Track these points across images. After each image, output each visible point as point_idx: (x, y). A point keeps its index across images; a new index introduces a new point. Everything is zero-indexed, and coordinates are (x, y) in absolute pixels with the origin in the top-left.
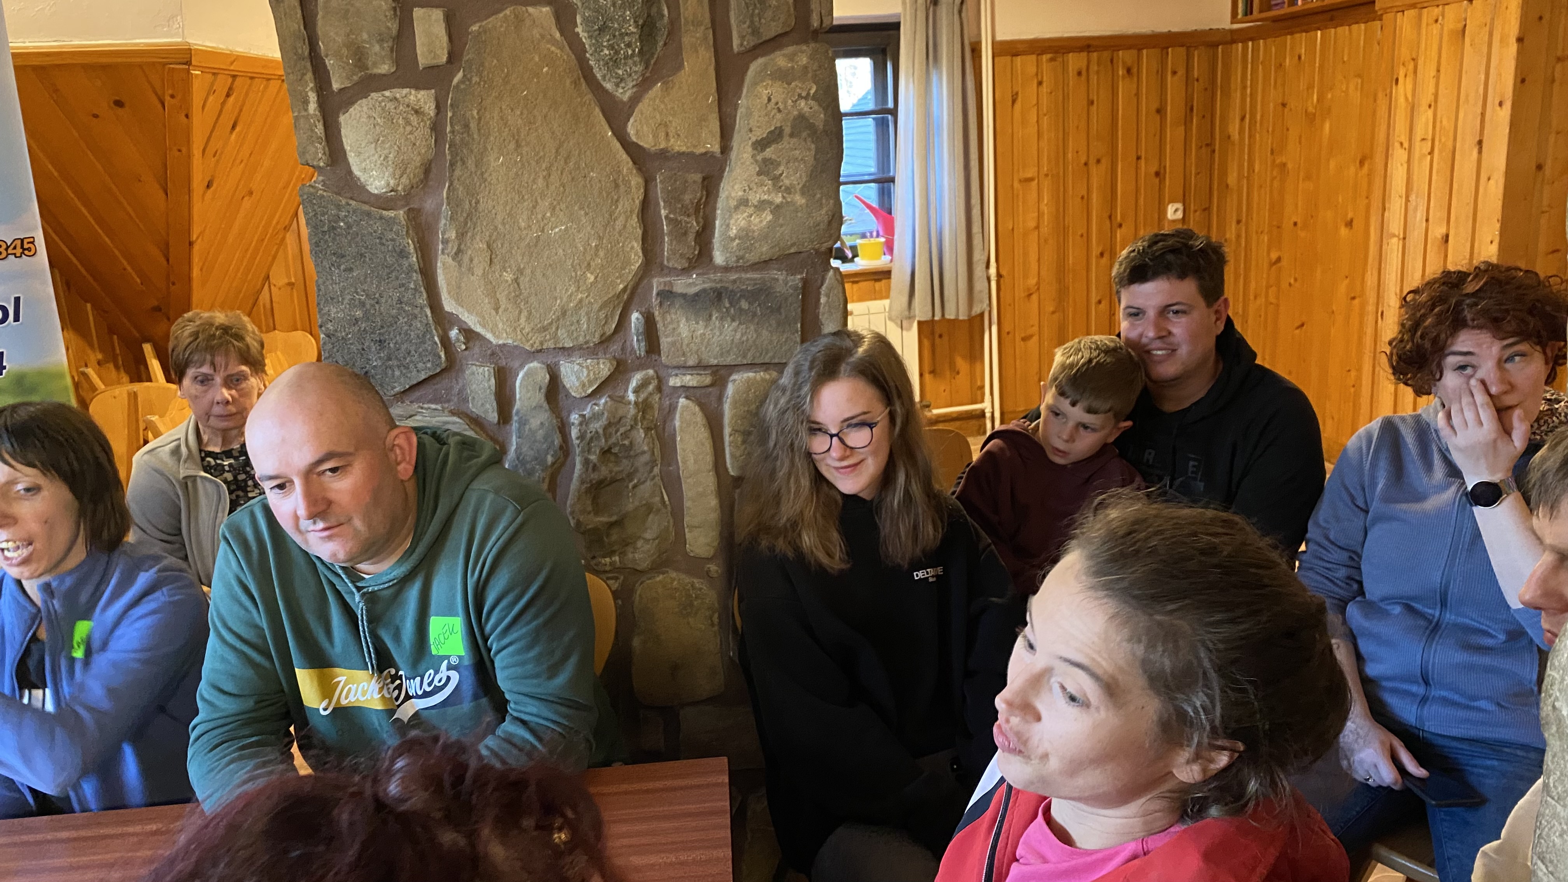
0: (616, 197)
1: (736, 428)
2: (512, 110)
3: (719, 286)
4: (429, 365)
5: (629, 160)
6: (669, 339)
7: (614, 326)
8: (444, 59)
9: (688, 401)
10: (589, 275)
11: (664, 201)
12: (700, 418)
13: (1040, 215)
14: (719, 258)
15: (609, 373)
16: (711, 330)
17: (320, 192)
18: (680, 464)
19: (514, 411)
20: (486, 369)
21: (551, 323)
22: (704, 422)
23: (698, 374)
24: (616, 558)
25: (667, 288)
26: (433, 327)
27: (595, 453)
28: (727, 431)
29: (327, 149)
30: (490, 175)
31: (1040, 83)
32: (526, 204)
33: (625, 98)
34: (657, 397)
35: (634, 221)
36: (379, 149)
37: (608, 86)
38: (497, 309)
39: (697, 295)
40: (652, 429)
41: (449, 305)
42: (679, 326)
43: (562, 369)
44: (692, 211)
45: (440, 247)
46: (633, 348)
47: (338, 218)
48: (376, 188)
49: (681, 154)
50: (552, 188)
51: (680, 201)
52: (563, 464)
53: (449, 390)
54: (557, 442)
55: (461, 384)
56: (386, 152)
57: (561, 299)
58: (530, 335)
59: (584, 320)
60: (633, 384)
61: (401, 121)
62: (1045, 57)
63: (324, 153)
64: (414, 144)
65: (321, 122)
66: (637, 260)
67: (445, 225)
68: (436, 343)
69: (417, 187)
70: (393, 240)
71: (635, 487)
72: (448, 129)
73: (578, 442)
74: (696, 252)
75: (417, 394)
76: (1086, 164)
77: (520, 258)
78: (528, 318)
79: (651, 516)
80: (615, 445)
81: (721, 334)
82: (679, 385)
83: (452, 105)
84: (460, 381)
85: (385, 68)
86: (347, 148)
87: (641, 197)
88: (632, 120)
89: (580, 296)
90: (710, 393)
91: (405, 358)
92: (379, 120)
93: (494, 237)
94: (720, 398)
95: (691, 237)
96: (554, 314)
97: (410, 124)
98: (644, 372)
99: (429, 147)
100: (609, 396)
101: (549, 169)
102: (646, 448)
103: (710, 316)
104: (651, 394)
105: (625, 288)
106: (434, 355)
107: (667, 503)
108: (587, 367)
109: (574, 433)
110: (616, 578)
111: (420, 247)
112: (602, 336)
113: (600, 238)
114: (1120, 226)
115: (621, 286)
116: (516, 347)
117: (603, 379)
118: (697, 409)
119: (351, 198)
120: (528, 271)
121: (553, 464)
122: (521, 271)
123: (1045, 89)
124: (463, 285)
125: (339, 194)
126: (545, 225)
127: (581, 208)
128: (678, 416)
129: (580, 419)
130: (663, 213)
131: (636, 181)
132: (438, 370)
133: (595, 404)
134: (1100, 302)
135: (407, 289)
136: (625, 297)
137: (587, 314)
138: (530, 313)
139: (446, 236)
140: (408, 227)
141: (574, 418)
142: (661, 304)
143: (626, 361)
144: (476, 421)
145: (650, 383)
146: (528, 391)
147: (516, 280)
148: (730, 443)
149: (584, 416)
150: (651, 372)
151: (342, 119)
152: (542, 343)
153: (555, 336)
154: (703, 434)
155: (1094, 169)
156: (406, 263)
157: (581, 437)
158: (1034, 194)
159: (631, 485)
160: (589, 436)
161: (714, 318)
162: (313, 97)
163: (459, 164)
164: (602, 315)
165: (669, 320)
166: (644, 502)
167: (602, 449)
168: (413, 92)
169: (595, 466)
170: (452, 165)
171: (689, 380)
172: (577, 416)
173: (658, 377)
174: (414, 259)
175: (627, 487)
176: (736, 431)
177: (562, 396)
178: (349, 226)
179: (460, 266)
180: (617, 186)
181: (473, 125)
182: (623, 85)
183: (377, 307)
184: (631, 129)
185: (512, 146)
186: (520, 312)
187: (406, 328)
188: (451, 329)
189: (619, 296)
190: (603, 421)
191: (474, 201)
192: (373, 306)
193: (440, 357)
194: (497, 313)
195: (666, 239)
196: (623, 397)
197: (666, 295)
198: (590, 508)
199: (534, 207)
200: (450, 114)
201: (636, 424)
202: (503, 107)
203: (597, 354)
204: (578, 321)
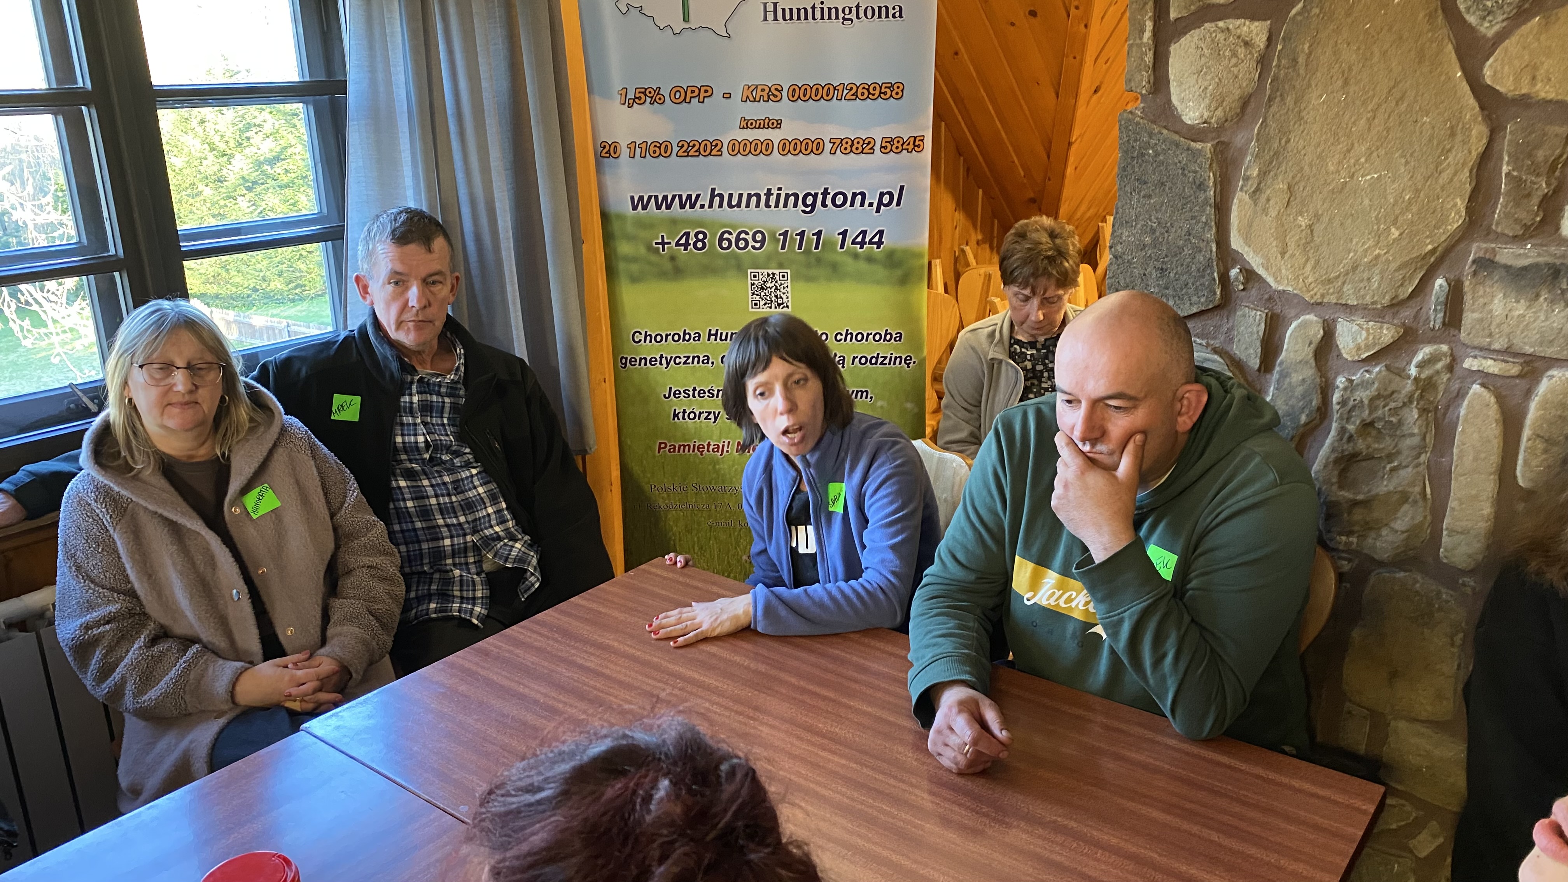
0: (1448, 147)
1: (1538, 432)
2: (1348, 44)
3: (1558, 262)
4: (1203, 300)
5: (1476, 105)
6: (1476, 315)
7: (1410, 290)
9: (1483, 389)
10: (1393, 230)
11: (1509, 156)
12: (1493, 411)
15: (1392, 341)
16: (1535, 313)
17: (1137, 119)
18: (1455, 458)
19: (1278, 361)
20: (1259, 313)
21: (1339, 276)
22: (1498, 416)
23: (1503, 361)
24: (1353, 539)
25: (1487, 256)
26: (1215, 263)
27: (1354, 423)
28: (1526, 433)
29: (1152, 77)
30: (1308, 113)
32: (1341, 146)
33: (1490, 33)
34: (1445, 377)
35: (1465, 175)
36: (1200, 80)
37: (1472, 19)
38: (1283, 254)
39: (1525, 269)
40: (1429, 411)
41: (1236, 242)
42: (1492, 301)
43: (1339, 327)
44: (1544, 169)
45: (1241, 183)
46: (1428, 318)
47: (1148, 145)
48: (1190, 119)
49: (1547, 102)
50: (1374, 132)
51: (1530, 155)
52: (1316, 427)
53: (1217, 328)
54: (1315, 402)
55: (1230, 324)
56: (1206, 83)
57: (1356, 252)
58: (1313, 285)
59: (1376, 279)
60: (1419, 357)
61: (1227, 53)
63: (1149, 82)
64: (1236, 77)
65: (1152, 52)
66: (1456, 219)
67: (1250, 161)
68: (1214, 279)
69: (1231, 121)
70: (1195, 172)
71: (1393, 470)
72: (1274, 64)
73: (1338, 407)
74: (1538, 219)
77: (1320, 203)
78: (1314, 268)
79: (1406, 507)
80: (1380, 419)
81: (1547, 319)
82: (1475, 368)
83: (1284, 38)
84: (1231, 321)
86: (1171, 77)
87: (1481, 149)
88: (1491, 60)
89: (1377, 251)
90: (1517, 385)
91: (1181, 289)
92: (1206, 51)
93: (1297, 179)
94: (1528, 393)
95: (1535, 201)
96: (1343, 268)
97: (1237, 56)
98: (1435, 347)
99: (1251, 80)
100: (1386, 366)
101: (1375, 111)
102: (1416, 431)
103: (1538, 296)
104: (1438, 372)
105: (1434, 251)
106: (1211, 291)
107: (1429, 496)
108: (1368, 330)
109: (1336, 397)
110: (1350, 560)
111: (1221, 181)
112: (1393, 299)
113: (1417, 191)
115: (1430, 247)
116: (1296, 295)
117: (1383, 346)
118: (1493, 400)
119: (1165, 127)
120: (1326, 219)
121: (1306, 424)
122: (1317, 217)
124: (1255, 224)
125: (1154, 122)
126: (1356, 171)
127: (1403, 156)
128: (1466, 403)
129: (1346, 383)
130: (1505, 169)
131: (1479, 130)
132: (1210, 307)
133: (1367, 371)
135: (1198, 222)
136: (1432, 260)
137: (1382, 272)
138: (1317, 262)
139: (1249, 173)
140: (1212, 160)
141: (1341, 381)
142: (1475, 273)
143: (1417, 331)
144: (1236, 364)
145: (1440, 360)
146: (1297, 343)
147: (1310, 227)
148: (1527, 448)
149: (1351, 381)
150: (1445, 348)
151: (1173, 48)
152: (1323, 296)
153: (1340, 292)
154: (1493, 430)
156: (1202, 196)
157: (1343, 403)
159: (1388, 467)
160: (1351, 403)
161: (1542, 299)
162: (1149, 26)
163: (1278, 99)
164: (1399, 276)
165: (1481, 293)
166: (1400, 489)
167: (1363, 420)
168: (1247, 23)
169: (1351, 438)
170: (1270, 99)
171: (1491, 366)
172: (1344, 379)
173: (1452, 355)
174: (1212, 193)
175: (1384, 467)
176: (1538, 436)
177: (1334, 354)
178: (1157, 154)
179: (1256, 205)
180: (1453, 134)
181: (1301, 60)
182: (1490, 18)
183: (1166, 235)
184: (1488, 71)
185: (1340, 83)
186: (1307, 260)
187: (1189, 260)
188: (1233, 267)
189: (1424, 257)
190: (1372, 391)
191: (1283, 141)
192: (1163, 234)
193: (1215, 294)
194: (1283, 257)
195: (1501, 200)
196: (1404, 370)
197: (1485, 264)
198: (1334, 480)
199: (1349, 151)
200: (1279, 47)
201: (1411, 402)
202: (1339, 42)
203: (1384, 317)
204: (1369, 279)
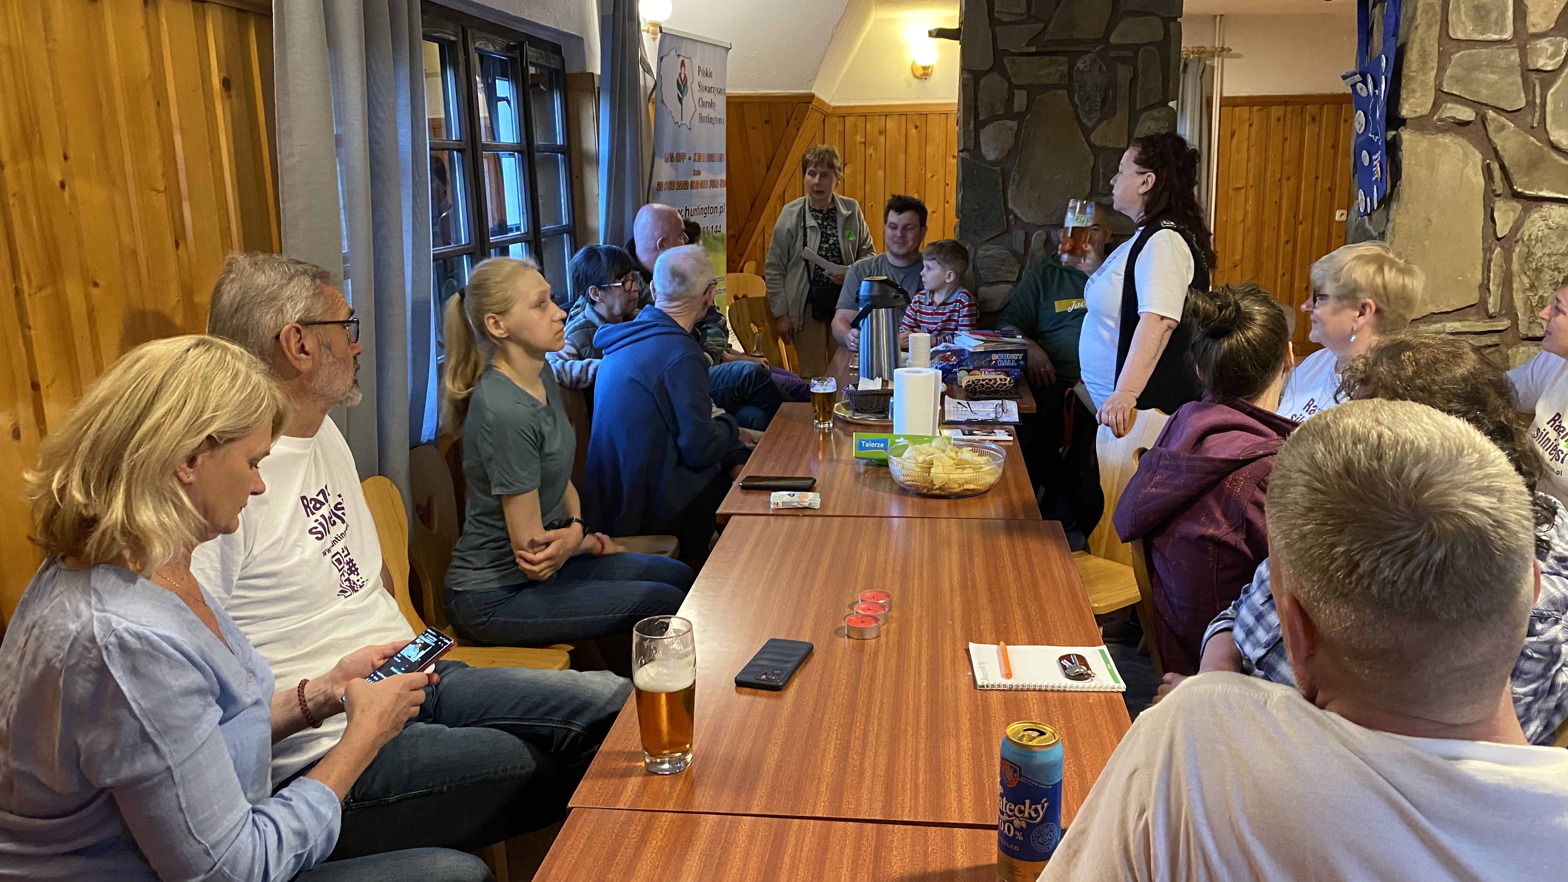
0: (1082, 165)
2: (1047, 129)
4: (1000, 229)
5: (1090, 150)
8: (1024, 109)
10: (1068, 195)
11: (1102, 167)
13: (1246, 213)
17: (969, 159)
19: (1030, 250)
20: (1022, 231)
21: (1050, 214)
25: (1098, 202)
26: (1003, 214)
29: (975, 142)
30: (1035, 154)
31: (1251, 125)
32: (1048, 165)
33: (1090, 126)
35: (1089, 174)
36: (992, 144)
37: (1084, 121)
41: (1010, 206)
45: (1011, 181)
47: (974, 170)
48: (990, 158)
49: (1111, 148)
50: (1059, 160)
51: (1108, 166)
53: (1006, 240)
55: (1011, 238)
56: (995, 144)
57: (1056, 204)
58: (1041, 219)
61: (1004, 133)
62: (1255, 108)
63: (973, 144)
64: (1008, 142)
65: (974, 133)
66: (1088, 190)
67: (1015, 174)
68: (1003, 221)
69: (1006, 158)
70: (994, 179)
72: (1022, 136)
75: (992, 241)
76: (1280, 180)
77: (1042, 187)
78: (1042, 212)
83: (1024, 127)
84: (1011, 236)
85: (1001, 112)
86: (982, 142)
87: (1092, 165)
88: (1093, 134)
89: (1064, 203)
92: (995, 132)
93: (1033, 179)
96: (1052, 210)
97: (1007, 134)
99: (1012, 143)
101: (1058, 153)
106: (1003, 225)
111: (1003, 182)
113: (1074, 181)
114: (1301, 223)
116: (1034, 224)
119: (980, 162)
120: (1044, 193)
122: (1041, 193)
123: (1254, 129)
124: (1018, 198)
125: (976, 160)
126: (1054, 175)
127: (1069, 169)
130: (1101, 171)
131: (1092, 158)
132: (1004, 231)
134: (1284, 274)
135: (996, 199)
138: (1043, 210)
139: (1014, 178)
140: (1000, 174)
144: (1014, 253)
146: (1037, 242)
147: (1039, 196)
151: (981, 131)
152: (1045, 222)
155: (1285, 184)
156: (997, 188)
158: (1243, 198)
162: (972, 123)
163: (1024, 150)
168: (1011, 122)
170: (1021, 150)
174: (1002, 186)
178: (978, 173)
179: (1018, 189)
180: (1084, 160)
181: (1031, 135)
182: (1091, 121)
183: (984, 205)
184: (1092, 137)
185: (1045, 143)
186: (1039, 209)
187: (993, 214)
188: (1010, 216)
191: (1027, 164)
192: (982, 204)
193: (1005, 226)
194: (1030, 209)
195: (1100, 182)
199: (1051, 167)
200: (1023, 131)
202: (1044, 128)
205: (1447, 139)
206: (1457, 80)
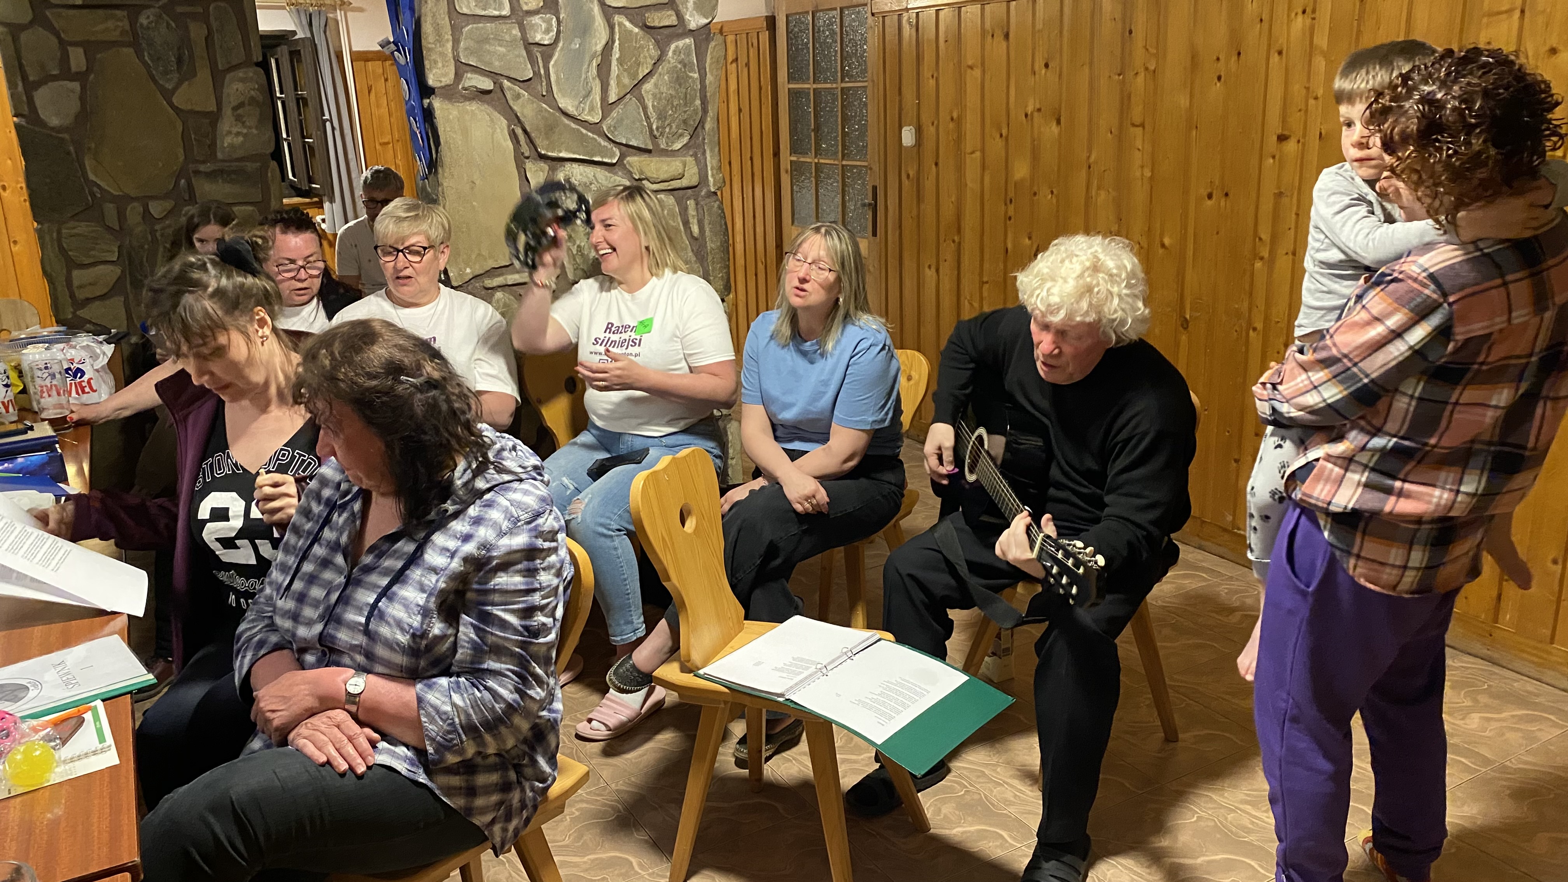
0: (170, 130)
2: (119, 91)
3: (221, 168)
4: (83, 204)
5: (175, 113)
6: (200, 191)
7: (173, 186)
8: (84, 69)
10: (160, 163)
11: (193, 131)
14: (220, 155)
15: (172, 207)
16: (220, 187)
17: (25, 125)
19: (127, 225)
20: (112, 205)
21: (143, 185)
25: (197, 169)
26: (85, 187)
29: (27, 106)
30: (110, 119)
31: (386, 80)
33: (171, 87)
35: (180, 139)
36: (54, 107)
37: (161, 82)
39: (211, 172)
41: (92, 177)
42: (204, 185)
43: (149, 206)
44: (206, 136)
45: (87, 151)
46: (183, 196)
47: (34, 137)
48: (53, 124)
49: (198, 112)
51: (200, 131)
53: (93, 216)
54: (149, 239)
56: (59, 108)
57: (147, 174)
58: (133, 190)
59: (158, 184)
61: (64, 95)
62: (387, 63)
64: (71, 105)
65: (26, 94)
66: (181, 157)
67: (89, 142)
68: (86, 195)
69: (75, 125)
70: (63, 147)
72: (88, 100)
73: (160, 238)
74: (209, 154)
75: (76, 218)
78: (131, 183)
81: (225, 189)
83: (89, 89)
84: (100, 211)
85: (55, 72)
86: (36, 106)
87: (182, 130)
88: (174, 97)
89: (156, 172)
91: (71, 201)
92: (53, 95)
93: (113, 147)
95: (206, 147)
96: (144, 181)
97: (69, 97)
99: (79, 107)
103: (218, 182)
105: (177, 169)
106: (87, 199)
108: (162, 205)
109: (158, 234)
111: (76, 151)
112: (167, 190)
113: (164, 147)
115: (175, 168)
116: (127, 196)
117: (170, 210)
119: (40, 128)
121: (148, 249)
122: (125, 161)
124: (98, 167)
125: (33, 126)
127: (154, 134)
130: (193, 136)
131: (179, 123)
132: (89, 206)
133: (166, 221)
135: (71, 169)
136: (178, 173)
137: (160, 180)
138: (132, 180)
139: (90, 146)
140: (71, 143)
141: (157, 227)
142: (195, 176)
146: (134, 217)
147: (124, 166)
151: (33, 93)
152: (139, 194)
153: (146, 191)
156: (71, 159)
157: (162, 235)
158: (391, 152)
161: (220, 182)
162: (18, 83)
163: (95, 115)
164: (167, 181)
165: (199, 183)
168: (70, 83)
170: (91, 114)
174: (75, 157)
177: (150, 218)
179: (97, 159)
180: (170, 125)
181: (100, 97)
182: (169, 82)
184: (175, 100)
185: (119, 106)
186: (127, 180)
187: (71, 187)
188: (94, 188)
189: (174, 172)
191: (102, 131)
193: (89, 200)
195: (195, 148)
197: (197, 172)
200: (88, 93)
202: (115, 90)
203: (165, 199)
204: (156, 184)
205: (473, 107)
206: (471, 52)
